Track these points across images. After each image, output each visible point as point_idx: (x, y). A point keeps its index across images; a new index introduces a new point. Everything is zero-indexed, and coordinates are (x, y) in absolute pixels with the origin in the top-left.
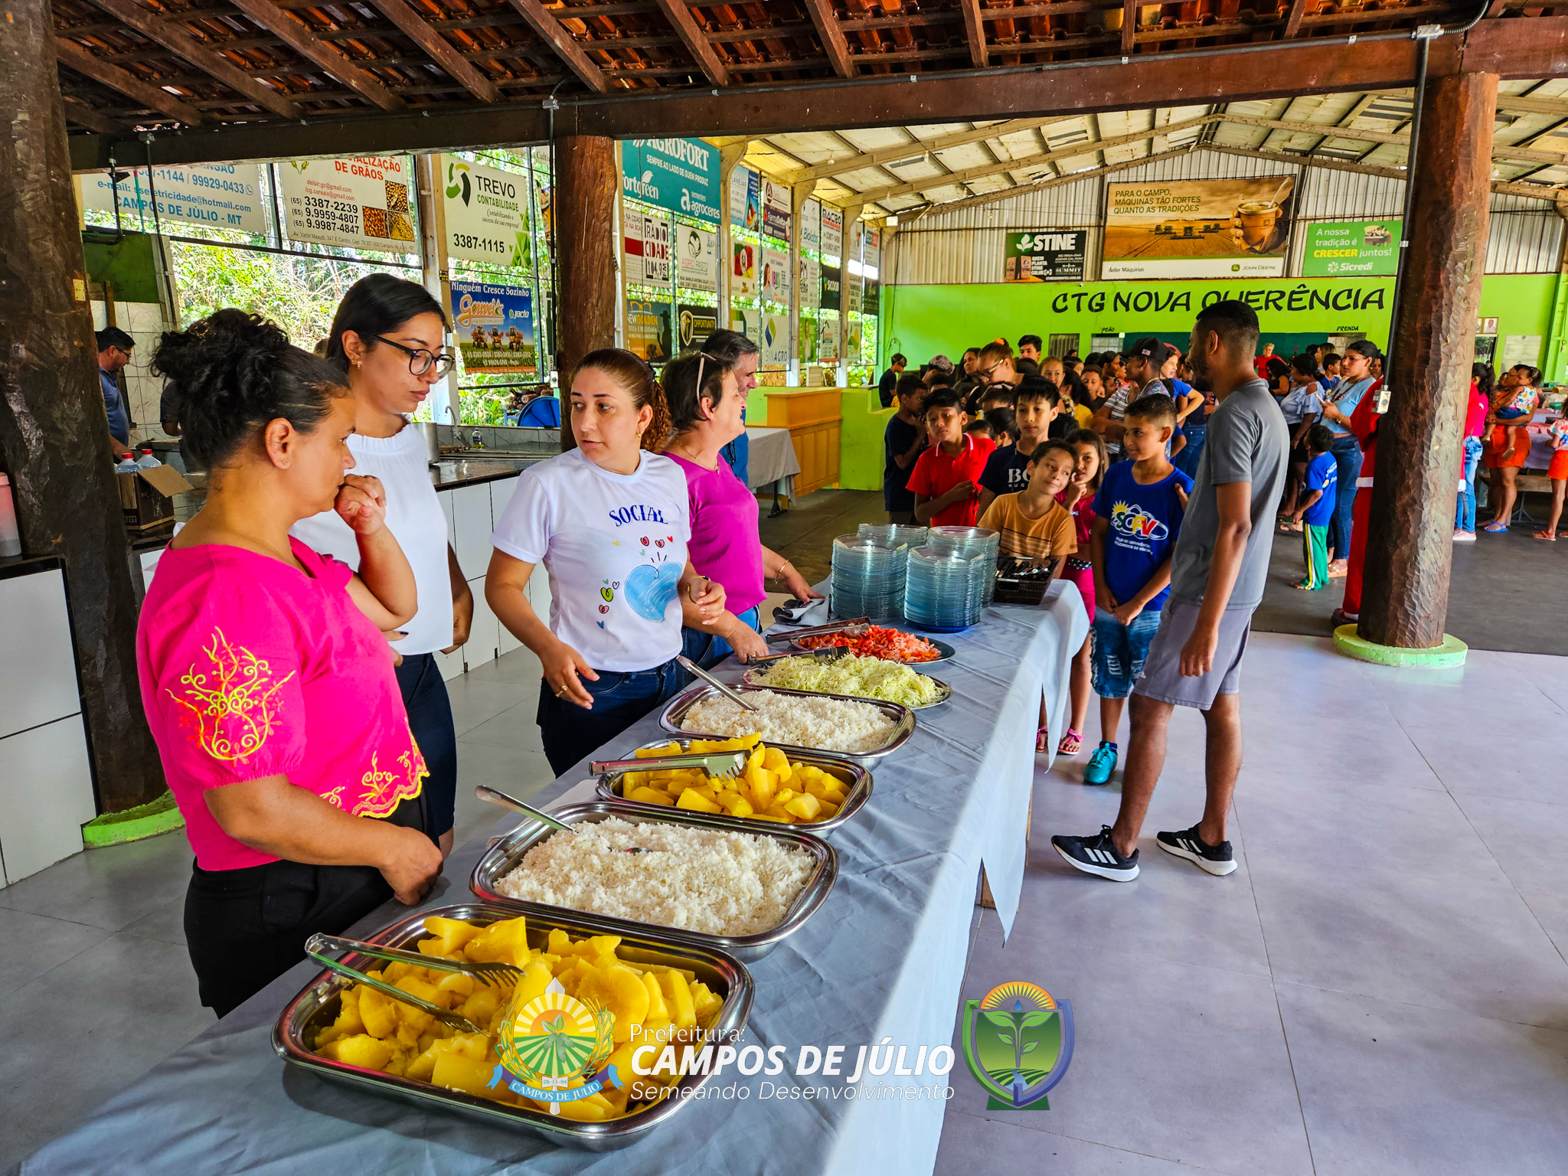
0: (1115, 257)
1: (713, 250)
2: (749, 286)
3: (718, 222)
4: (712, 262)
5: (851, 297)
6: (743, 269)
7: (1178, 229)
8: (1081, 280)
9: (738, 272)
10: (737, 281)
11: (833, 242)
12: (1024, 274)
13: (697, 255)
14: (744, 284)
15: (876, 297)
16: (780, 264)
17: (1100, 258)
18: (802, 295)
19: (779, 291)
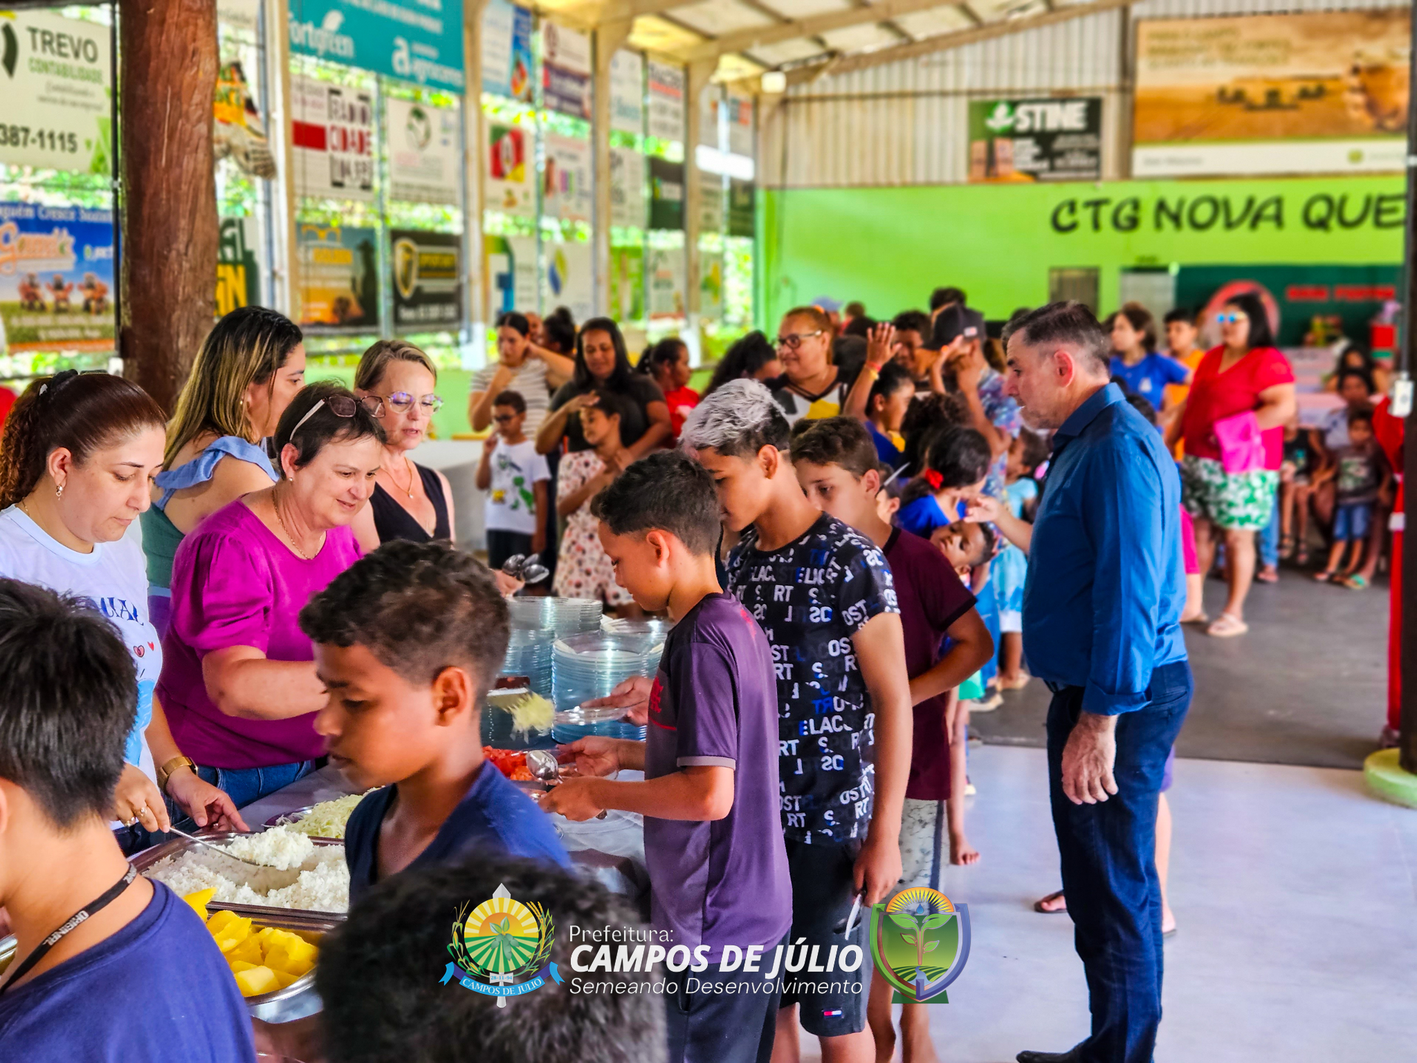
0: (1152, 140)
1: (453, 137)
2: (518, 195)
3: (460, 92)
4: (451, 157)
5: (703, 211)
6: (507, 167)
7: (1256, 93)
8: (1098, 178)
9: (498, 172)
10: (496, 188)
11: (669, 120)
12: (1002, 168)
13: (423, 145)
14: (509, 193)
15: (750, 208)
16: (573, 157)
17: (1128, 143)
18: (615, 208)
19: (572, 203)
